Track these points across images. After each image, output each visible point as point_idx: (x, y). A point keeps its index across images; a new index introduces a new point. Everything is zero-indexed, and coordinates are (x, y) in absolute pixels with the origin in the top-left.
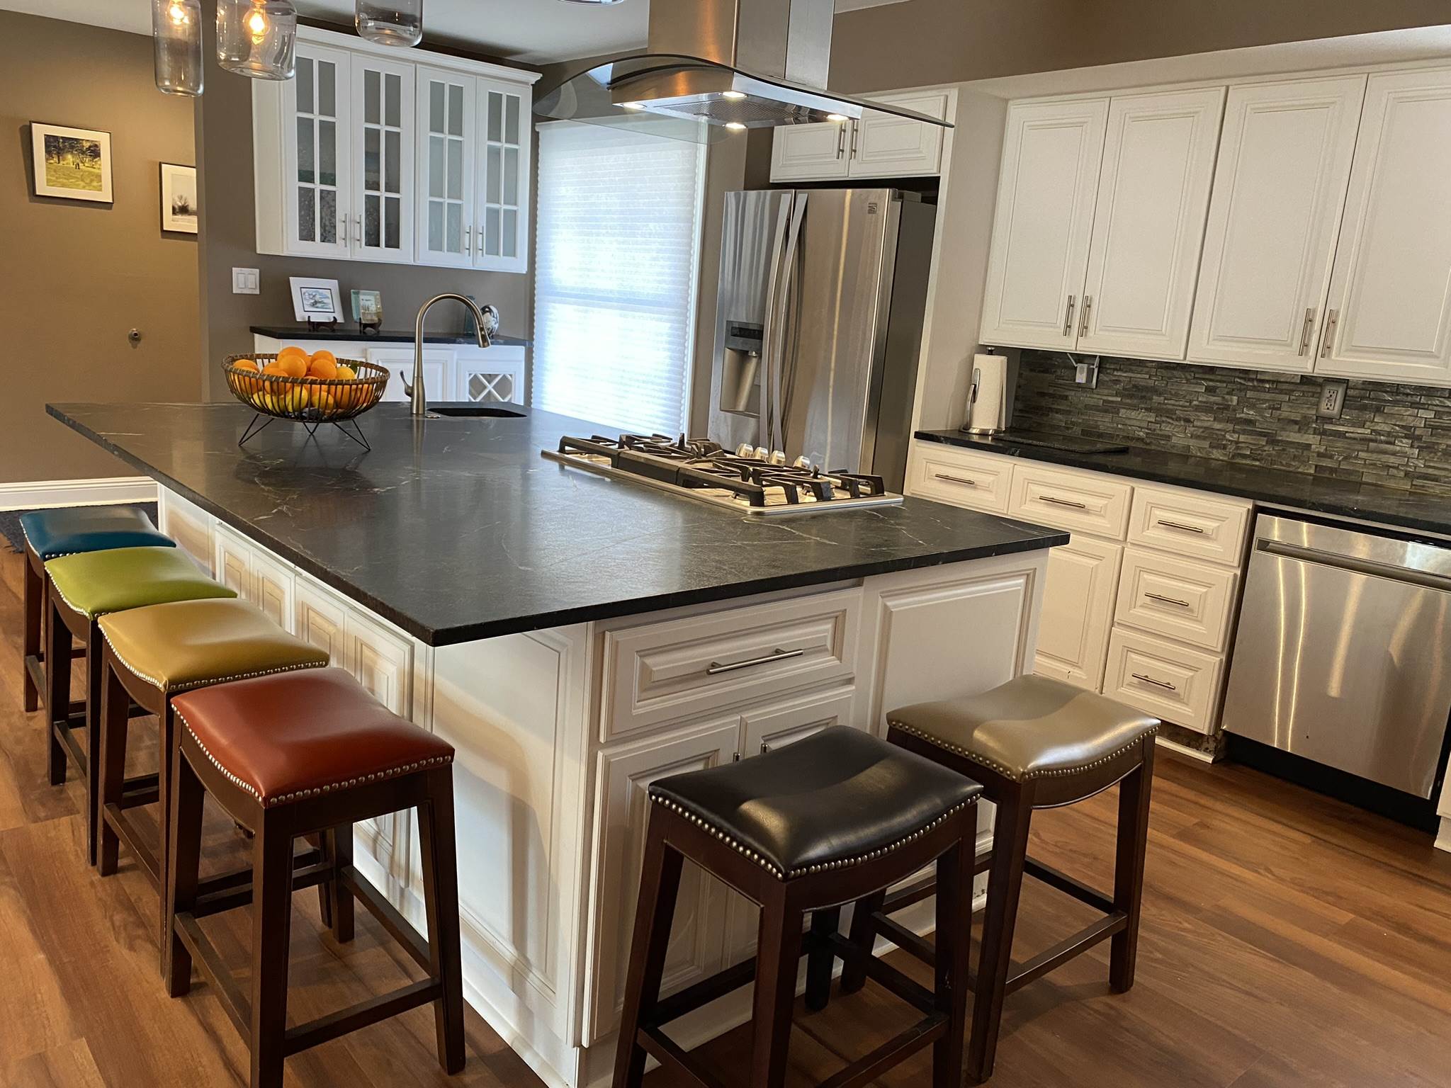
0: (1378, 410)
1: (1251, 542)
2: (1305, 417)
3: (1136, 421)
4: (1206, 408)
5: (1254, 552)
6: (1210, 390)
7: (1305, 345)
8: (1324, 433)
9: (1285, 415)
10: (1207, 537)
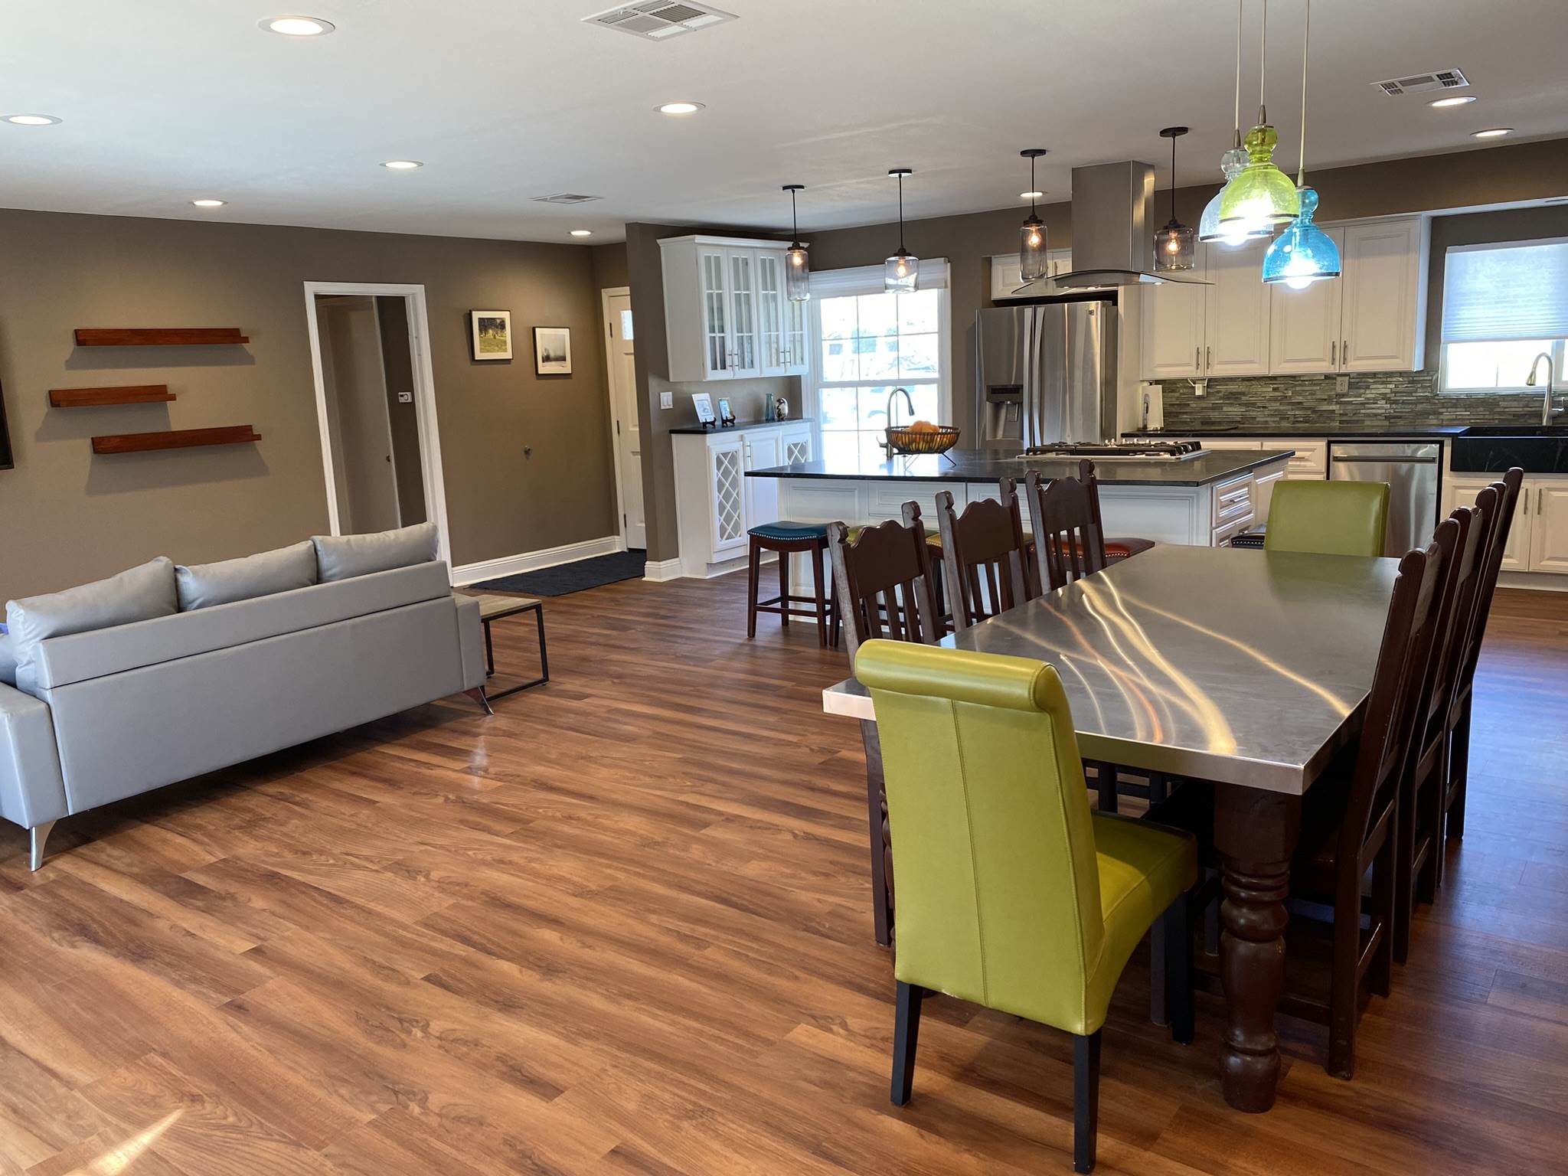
0: (1368, 388)
1: (1330, 459)
2: (1329, 396)
3: (1234, 411)
4: (1275, 399)
5: (1332, 463)
6: (1275, 389)
7: (1333, 359)
8: (1341, 403)
9: (1318, 397)
10: (1307, 460)
